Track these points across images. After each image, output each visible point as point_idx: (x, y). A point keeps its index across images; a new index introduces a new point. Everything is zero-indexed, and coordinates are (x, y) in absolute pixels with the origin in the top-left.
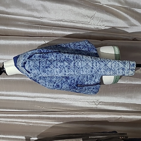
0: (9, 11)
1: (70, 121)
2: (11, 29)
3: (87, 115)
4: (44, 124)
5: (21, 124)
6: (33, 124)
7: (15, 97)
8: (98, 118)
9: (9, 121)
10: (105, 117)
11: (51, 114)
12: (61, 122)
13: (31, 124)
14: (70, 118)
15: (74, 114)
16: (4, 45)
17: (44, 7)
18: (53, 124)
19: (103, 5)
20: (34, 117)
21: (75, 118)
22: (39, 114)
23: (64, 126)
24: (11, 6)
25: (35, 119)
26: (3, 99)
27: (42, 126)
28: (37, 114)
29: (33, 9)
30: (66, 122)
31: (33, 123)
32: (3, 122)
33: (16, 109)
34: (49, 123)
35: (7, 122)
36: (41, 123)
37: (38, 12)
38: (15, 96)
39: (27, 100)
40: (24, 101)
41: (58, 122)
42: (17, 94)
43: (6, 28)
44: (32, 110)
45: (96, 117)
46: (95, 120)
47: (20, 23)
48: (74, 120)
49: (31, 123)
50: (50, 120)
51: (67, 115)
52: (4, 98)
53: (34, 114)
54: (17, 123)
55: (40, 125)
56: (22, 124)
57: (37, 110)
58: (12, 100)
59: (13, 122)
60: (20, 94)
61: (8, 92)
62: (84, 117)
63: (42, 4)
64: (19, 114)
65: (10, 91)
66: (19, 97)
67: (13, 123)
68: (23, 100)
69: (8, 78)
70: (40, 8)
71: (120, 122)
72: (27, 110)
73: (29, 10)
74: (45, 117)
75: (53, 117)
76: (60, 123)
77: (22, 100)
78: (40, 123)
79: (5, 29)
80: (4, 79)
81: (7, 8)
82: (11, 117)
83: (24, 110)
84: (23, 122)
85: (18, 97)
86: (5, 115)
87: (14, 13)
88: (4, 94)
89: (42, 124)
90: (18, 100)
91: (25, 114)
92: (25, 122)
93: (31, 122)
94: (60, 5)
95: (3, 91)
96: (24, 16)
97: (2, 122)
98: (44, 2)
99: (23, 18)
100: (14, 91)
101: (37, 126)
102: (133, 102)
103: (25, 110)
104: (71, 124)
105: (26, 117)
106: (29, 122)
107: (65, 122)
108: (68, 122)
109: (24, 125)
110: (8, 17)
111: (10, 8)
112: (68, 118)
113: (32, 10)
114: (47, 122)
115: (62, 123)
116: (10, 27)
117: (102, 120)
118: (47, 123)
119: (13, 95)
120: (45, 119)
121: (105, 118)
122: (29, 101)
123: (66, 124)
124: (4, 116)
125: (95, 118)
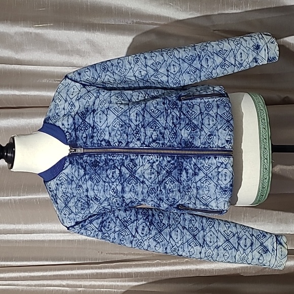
0: (21, 58)
1: (160, 279)
2: (28, 95)
3: (196, 265)
4: (107, 287)
5: (60, 290)
6: (84, 289)
7: (45, 234)
8: (220, 270)
9: (35, 286)
10: (234, 267)
11: (121, 267)
12: (142, 281)
13: (79, 289)
14: (162, 273)
15: (170, 264)
16: (15, 128)
17: (92, 43)
18: (125, 286)
19: (215, 32)
20: (86, 275)
21: (172, 272)
22: (96, 268)
23: (148, 290)
24: (26, 46)
25: (88, 279)
26: (19, 240)
27: (103, 291)
28: (92, 268)
29: (71, 51)
30: (153, 280)
31: (85, 287)
32: (23, 287)
33: (47, 260)
34: (118, 286)
35: (30, 287)
36: (101, 285)
37: (81, 56)
38: (43, 232)
39: (68, 239)
40: (63, 241)
41: (135, 281)
42: (49, 228)
43: (17, 93)
44: (80, 261)
45: (215, 268)
46: (214, 274)
47: (45, 81)
48: (170, 277)
49: (80, 286)
50: (120, 279)
51: (154, 266)
52: (21, 239)
53: (87, 268)
54: (52, 288)
55: (99, 291)
56: (63, 290)
57: (92, 259)
58: (39, 241)
59: (44, 286)
60: (54, 226)
61: (28, 224)
62: (191, 270)
63: (88, 39)
64: (55, 270)
65: (33, 222)
67: (43, 290)
68: (60, 240)
69: (27, 197)
70: (85, 47)
72: (70, 261)
73: (62, 52)
74: (109, 274)
75: (125, 273)
76: (141, 283)
77: (58, 239)
78: (99, 287)
79: (17, 95)
80: (20, 199)
81: (17, 52)
82: (39, 277)
83: (65, 261)
84: (64, 286)
85: (50, 233)
86: (27, 274)
87: (32, 61)
88: (20, 229)
89: (103, 287)
90: (50, 241)
91: (67, 269)
92: (68, 286)
94: (125, 37)
95: (19, 223)
96: (54, 66)
97: (20, 288)
98: (93, 34)
99: (50, 69)
100: (42, 222)
101: (94, 291)
102: (291, 231)
103: (67, 261)
104: (165, 284)
105: (69, 275)
106: (77, 285)
107: (150, 281)
108: (157, 280)
109: (67, 291)
110: (21, 70)
111: (23, 50)
112: (157, 273)
113: (68, 52)
114: (114, 283)
115: (144, 283)
116: (25, 91)
117: (229, 273)
118: (113, 285)
119: (39, 231)
120: (108, 278)
121: (235, 269)
122: (73, 240)
123: (153, 284)
124: (24, 277)
125: (213, 270)
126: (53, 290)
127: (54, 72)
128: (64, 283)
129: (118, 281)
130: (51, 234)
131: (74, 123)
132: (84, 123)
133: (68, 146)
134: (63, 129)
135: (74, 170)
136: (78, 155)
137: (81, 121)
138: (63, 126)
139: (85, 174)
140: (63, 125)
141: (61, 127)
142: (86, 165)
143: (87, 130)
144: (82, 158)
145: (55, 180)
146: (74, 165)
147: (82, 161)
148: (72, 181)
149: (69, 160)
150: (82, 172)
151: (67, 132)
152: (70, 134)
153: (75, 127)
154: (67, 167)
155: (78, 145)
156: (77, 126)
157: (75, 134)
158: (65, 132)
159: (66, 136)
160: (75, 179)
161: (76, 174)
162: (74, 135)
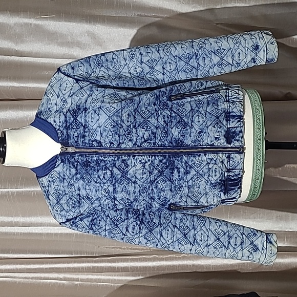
0: (21, 49)
1: (157, 274)
2: (27, 87)
3: (193, 260)
4: (104, 281)
5: (57, 283)
6: (81, 282)
7: (42, 228)
8: (217, 266)
9: (32, 278)
10: (231, 263)
11: (118, 261)
12: (139, 275)
13: (76, 283)
14: (158, 268)
15: (166, 259)
16: (14, 120)
17: (92, 35)
18: (122, 280)
19: (218, 25)
20: (83, 268)
21: (168, 267)
22: (92, 262)
23: (145, 284)
24: (26, 37)
25: (84, 272)
26: (17, 233)
27: (100, 285)
28: (88, 262)
29: (72, 43)
30: (151, 275)
31: (82, 280)
32: (20, 280)
33: (44, 253)
34: (115, 280)
35: (27, 280)
36: (98, 279)
37: (81, 48)
38: (41, 225)
40: (61, 234)
41: (133, 276)
42: (47, 222)
43: (16, 84)
44: (77, 254)
45: (211, 264)
46: (211, 270)
47: (44, 73)
48: (166, 272)
49: (77, 280)
50: (117, 273)
51: (151, 261)
52: (19, 231)
53: (83, 262)
54: (49, 281)
55: (96, 284)
56: (59, 284)
57: (89, 253)
58: (36, 234)
59: (41, 278)
61: (26, 217)
62: (187, 266)
63: (89, 31)
64: (51, 263)
65: (31, 215)
66: (50, 226)
67: (40, 282)
68: (58, 234)
69: (25, 189)
70: (85, 39)
71: (263, 272)
72: (67, 254)
73: (62, 44)
74: (105, 268)
75: (122, 268)
76: (138, 278)
77: (55, 232)
78: (96, 280)
79: (16, 87)
80: (18, 192)
81: (17, 43)
82: (35, 269)
83: (62, 254)
84: (61, 279)
85: (47, 226)
86: (23, 266)
87: (32, 53)
88: (18, 222)
89: (100, 281)
90: (48, 234)
91: (64, 263)
92: (65, 279)
93: (78, 278)
94: (126, 30)
95: (17, 215)
96: (53, 58)
97: (17, 280)
98: (94, 27)
99: (50, 61)
100: (40, 215)
101: (91, 285)
102: (290, 229)
103: (64, 254)
104: (162, 280)
105: (65, 268)
106: (74, 279)
107: (148, 276)
108: (154, 275)
109: (64, 284)
110: (21, 62)
111: (23, 42)
112: (154, 268)
113: (68, 44)
114: (111, 278)
115: (141, 277)
116: (24, 83)
117: (225, 270)
118: (110, 279)
119: (37, 223)
120: (104, 272)
121: (232, 265)
122: (71, 234)
123: (151, 279)
124: (20, 269)
125: (210, 265)
126: (50, 283)
127: (54, 64)
128: (61, 276)
129: (115, 276)
130: (49, 227)
131: (66, 121)
132: (76, 121)
133: (60, 144)
134: (55, 126)
135: (65, 169)
136: (70, 154)
137: (72, 119)
138: (55, 123)
139: (76, 174)
140: (55, 121)
141: (53, 123)
142: (77, 165)
143: (78, 129)
144: (73, 157)
145: (47, 177)
146: (66, 163)
147: (73, 160)
148: (64, 179)
149: (61, 158)
150: (73, 171)
151: (58, 130)
152: (62, 132)
153: (66, 125)
154: (59, 165)
155: (70, 144)
156: (68, 124)
157: (67, 132)
158: (57, 129)
159: (58, 133)
160: (66, 177)
161: (68, 173)
162: (65, 133)
